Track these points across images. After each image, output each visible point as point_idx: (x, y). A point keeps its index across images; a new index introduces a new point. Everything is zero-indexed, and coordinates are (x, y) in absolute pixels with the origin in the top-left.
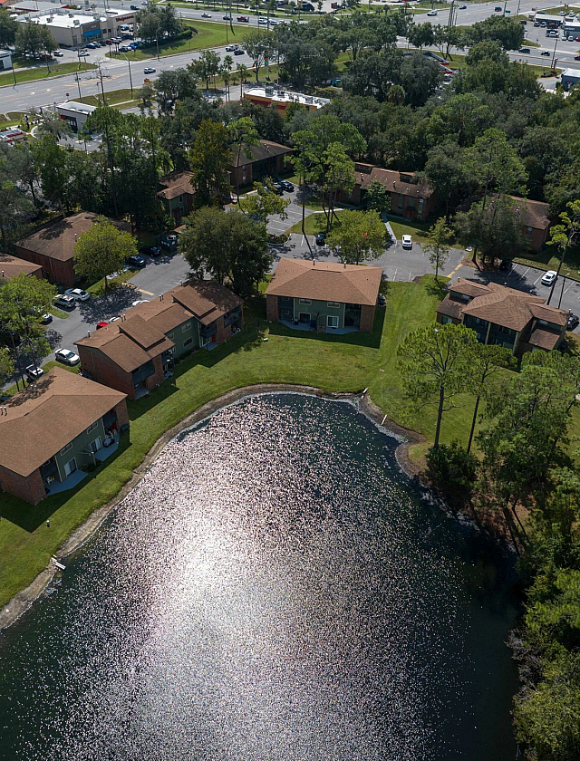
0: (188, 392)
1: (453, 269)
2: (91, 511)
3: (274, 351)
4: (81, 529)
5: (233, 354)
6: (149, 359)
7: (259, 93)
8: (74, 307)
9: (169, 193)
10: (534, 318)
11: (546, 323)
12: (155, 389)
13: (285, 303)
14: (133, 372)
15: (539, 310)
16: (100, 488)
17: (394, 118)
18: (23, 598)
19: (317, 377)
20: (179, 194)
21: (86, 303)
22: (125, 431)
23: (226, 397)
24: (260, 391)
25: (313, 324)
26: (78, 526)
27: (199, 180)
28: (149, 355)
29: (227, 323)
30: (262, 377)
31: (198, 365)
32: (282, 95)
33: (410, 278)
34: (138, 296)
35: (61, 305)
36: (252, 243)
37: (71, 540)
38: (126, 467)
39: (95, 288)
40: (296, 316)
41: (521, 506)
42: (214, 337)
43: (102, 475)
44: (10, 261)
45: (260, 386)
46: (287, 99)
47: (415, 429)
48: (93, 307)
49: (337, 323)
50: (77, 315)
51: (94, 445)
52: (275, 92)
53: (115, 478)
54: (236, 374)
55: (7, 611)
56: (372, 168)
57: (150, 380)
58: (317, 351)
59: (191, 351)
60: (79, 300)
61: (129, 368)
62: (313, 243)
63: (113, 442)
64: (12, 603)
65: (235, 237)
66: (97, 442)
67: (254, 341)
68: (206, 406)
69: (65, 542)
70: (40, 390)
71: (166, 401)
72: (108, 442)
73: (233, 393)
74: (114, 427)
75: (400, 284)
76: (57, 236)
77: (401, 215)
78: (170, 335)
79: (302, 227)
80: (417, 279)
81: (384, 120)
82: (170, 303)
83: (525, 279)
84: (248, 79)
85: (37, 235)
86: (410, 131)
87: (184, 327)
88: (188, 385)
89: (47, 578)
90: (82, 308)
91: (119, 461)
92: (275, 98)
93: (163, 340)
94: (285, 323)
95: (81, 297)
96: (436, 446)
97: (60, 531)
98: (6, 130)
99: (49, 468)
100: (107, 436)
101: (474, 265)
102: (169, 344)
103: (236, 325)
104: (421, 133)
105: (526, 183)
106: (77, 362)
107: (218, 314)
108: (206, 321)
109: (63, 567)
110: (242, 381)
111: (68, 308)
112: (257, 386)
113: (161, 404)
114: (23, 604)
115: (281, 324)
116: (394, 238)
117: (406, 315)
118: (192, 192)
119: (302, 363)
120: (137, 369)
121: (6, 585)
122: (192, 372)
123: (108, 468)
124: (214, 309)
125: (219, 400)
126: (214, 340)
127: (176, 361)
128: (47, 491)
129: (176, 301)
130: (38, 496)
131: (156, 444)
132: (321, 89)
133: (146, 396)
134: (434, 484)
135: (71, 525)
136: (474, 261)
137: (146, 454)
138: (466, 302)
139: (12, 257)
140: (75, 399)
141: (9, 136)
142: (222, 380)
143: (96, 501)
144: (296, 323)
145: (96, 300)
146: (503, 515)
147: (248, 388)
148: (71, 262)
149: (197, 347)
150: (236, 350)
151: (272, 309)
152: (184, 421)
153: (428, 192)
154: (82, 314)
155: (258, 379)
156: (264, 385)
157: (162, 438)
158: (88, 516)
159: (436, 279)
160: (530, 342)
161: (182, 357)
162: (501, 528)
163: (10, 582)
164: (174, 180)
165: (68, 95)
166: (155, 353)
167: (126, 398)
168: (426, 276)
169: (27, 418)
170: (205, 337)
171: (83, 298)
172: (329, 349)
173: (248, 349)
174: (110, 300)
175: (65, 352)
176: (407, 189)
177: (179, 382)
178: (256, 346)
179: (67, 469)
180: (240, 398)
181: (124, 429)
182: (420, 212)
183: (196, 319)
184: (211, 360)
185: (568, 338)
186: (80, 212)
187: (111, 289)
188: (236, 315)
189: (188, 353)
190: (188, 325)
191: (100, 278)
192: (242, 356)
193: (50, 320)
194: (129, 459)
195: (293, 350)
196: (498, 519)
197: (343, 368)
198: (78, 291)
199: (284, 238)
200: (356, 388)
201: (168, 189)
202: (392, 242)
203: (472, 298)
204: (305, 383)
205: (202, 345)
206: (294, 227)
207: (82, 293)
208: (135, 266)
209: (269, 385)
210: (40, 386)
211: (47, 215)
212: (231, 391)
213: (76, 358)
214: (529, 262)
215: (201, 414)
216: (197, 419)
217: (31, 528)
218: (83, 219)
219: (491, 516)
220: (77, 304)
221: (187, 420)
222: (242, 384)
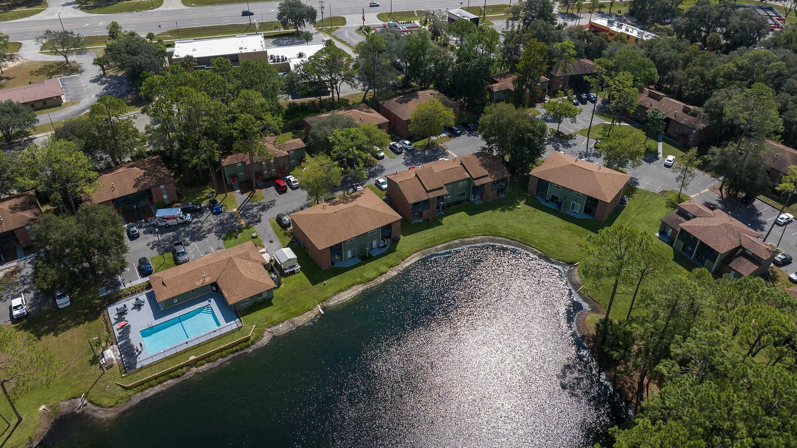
0: (448, 228)
1: (699, 192)
2: (353, 285)
3: (521, 217)
4: (343, 293)
5: (491, 211)
6: (426, 198)
7: (603, 22)
8: (401, 153)
9: (496, 87)
10: (741, 247)
11: (751, 254)
12: (427, 220)
13: (543, 184)
14: (415, 204)
15: (749, 241)
16: (364, 272)
17: (698, 59)
18: (292, 322)
19: (544, 243)
20: (504, 89)
21: (410, 152)
22: (396, 241)
23: (473, 239)
24: (499, 242)
25: (559, 205)
26: (341, 291)
27: (520, 82)
28: (428, 196)
29: (493, 188)
30: (504, 232)
31: (463, 212)
32: (620, 26)
33: (658, 190)
34: (445, 155)
35: (393, 148)
36: (530, 135)
37: (334, 298)
38: (386, 264)
39: (420, 143)
40: (548, 196)
41: (655, 385)
42: (482, 195)
43: (370, 265)
44: (371, 113)
45: (500, 238)
46: (623, 30)
47: (600, 302)
48: (413, 155)
49: (578, 209)
50: (401, 159)
51: (371, 244)
52: (616, 24)
53: (376, 269)
54: (486, 225)
55: (281, 326)
56: (663, 96)
57: (425, 212)
58: (553, 226)
59: (463, 201)
60: (406, 149)
61: (411, 200)
62: (592, 145)
63: (385, 246)
64: (285, 323)
65: (517, 128)
66: (374, 244)
67: (510, 206)
68: (456, 241)
69: (330, 298)
70: (350, 200)
71: (431, 230)
72: (382, 245)
73: (479, 238)
74: (389, 236)
75: (646, 193)
76: (406, 102)
77: (675, 139)
78: (449, 186)
79: (588, 132)
80: (663, 193)
81: (687, 60)
82: (457, 165)
83: (760, 214)
84: (602, 10)
85: (395, 99)
86: (707, 72)
87: (461, 183)
88: (451, 224)
89: (310, 316)
90: (406, 154)
91: (384, 259)
92: (614, 28)
93: (442, 188)
94: (539, 199)
95: (408, 147)
96: (607, 318)
97: (329, 290)
98: (411, 22)
99: (336, 249)
100: (382, 241)
101: (719, 192)
102: (445, 192)
103: (501, 191)
104: (715, 76)
105: (781, 134)
106: (386, 189)
107: (489, 180)
108: (477, 183)
109: (323, 313)
110: (489, 231)
111: (397, 152)
112: (498, 238)
113: (426, 231)
114: (291, 325)
115: (536, 199)
116: (660, 156)
117: (639, 217)
118: (513, 89)
119: (538, 231)
120: (418, 203)
121: (286, 311)
122: (457, 215)
123: (374, 262)
124: (487, 176)
125: (467, 239)
126: (481, 198)
127: (449, 205)
128: (333, 263)
129: (462, 164)
130: (325, 265)
131: (412, 256)
132: (660, 26)
133: (420, 223)
134: (594, 346)
135: (338, 288)
136: (721, 189)
137: (403, 260)
138: (688, 218)
139: (373, 111)
140: (369, 211)
141: (407, 28)
142: (475, 226)
143: (359, 280)
144: (547, 201)
145: (417, 151)
146: (636, 385)
147: (491, 237)
148: (408, 121)
149: (468, 200)
150: (494, 208)
151: (532, 186)
152: (437, 247)
153: (702, 126)
154: (404, 158)
155: (500, 233)
156: (503, 239)
157: (418, 253)
158: (350, 287)
159: (679, 196)
160: (730, 265)
161: (455, 203)
162: (631, 395)
163: (289, 310)
164: (505, 78)
165: (461, 3)
166: (432, 195)
167: (401, 220)
168: (672, 192)
169: (335, 214)
170: (475, 195)
171: (409, 148)
172: (563, 226)
173: (503, 210)
174: (427, 153)
175: (381, 180)
176: (685, 119)
177: (445, 220)
178: (510, 209)
179: (349, 254)
180: (482, 242)
181: (395, 240)
182: (691, 140)
183: (470, 180)
184: (473, 210)
185: (772, 272)
186: (432, 89)
187: (430, 146)
188: (503, 184)
189: (460, 202)
190: (465, 182)
191: (426, 137)
192: (497, 214)
193: (382, 157)
194: (390, 260)
195: (535, 220)
196: (631, 388)
197: (566, 243)
198: (407, 142)
199: (571, 137)
200: (570, 260)
201: (497, 84)
202: (658, 159)
203: (695, 217)
204: (533, 245)
205: (472, 199)
206: (583, 130)
207: (410, 145)
208: (453, 133)
209: (507, 240)
210: (352, 198)
211: (411, 86)
212: (478, 236)
213: (385, 186)
214: (771, 202)
215: (451, 245)
216: (447, 248)
217: (314, 281)
218: (428, 94)
219: (626, 383)
220: (404, 151)
221: (439, 247)
222: (488, 233)
